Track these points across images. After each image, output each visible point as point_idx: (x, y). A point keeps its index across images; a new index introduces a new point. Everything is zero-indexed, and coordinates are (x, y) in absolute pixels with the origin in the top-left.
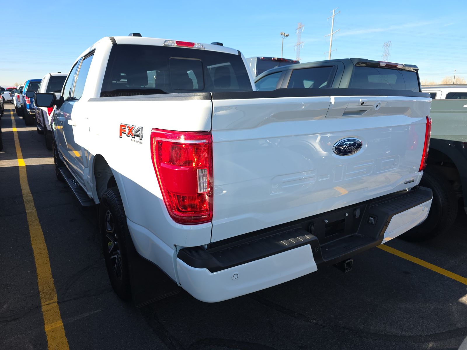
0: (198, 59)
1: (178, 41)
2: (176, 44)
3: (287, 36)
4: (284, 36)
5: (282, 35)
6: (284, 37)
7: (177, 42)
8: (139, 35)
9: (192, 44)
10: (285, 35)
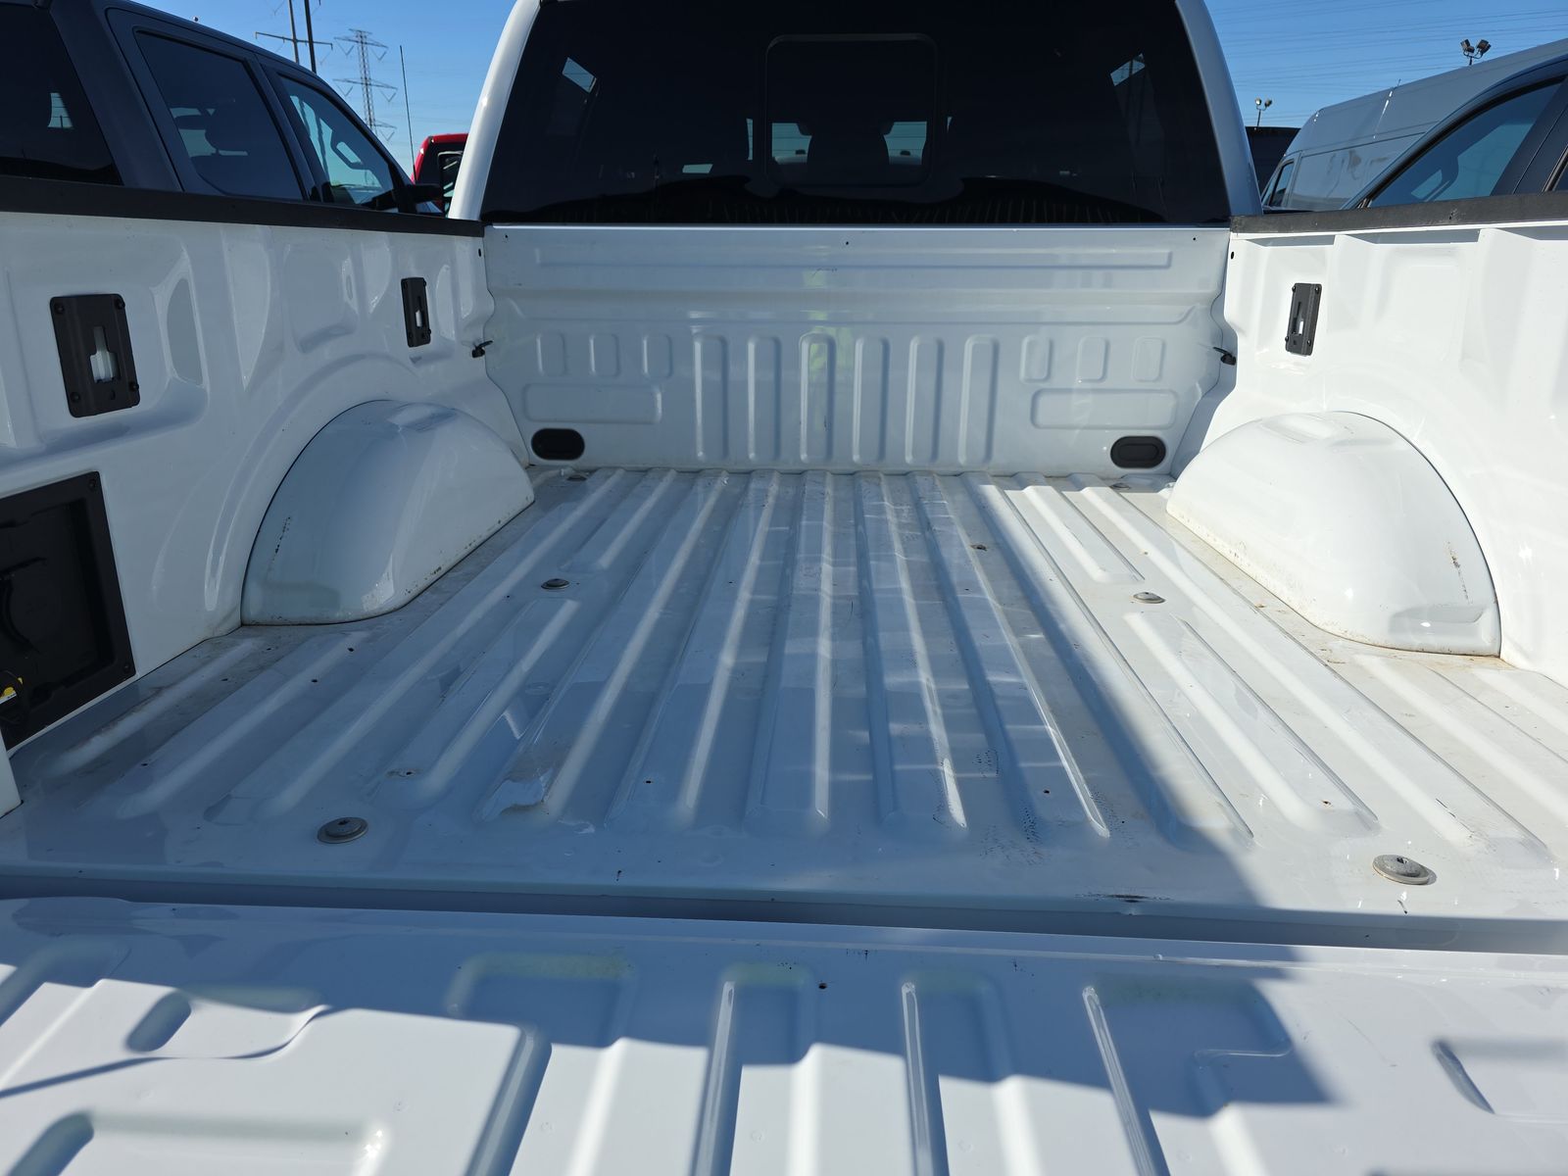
0: (912, 37)
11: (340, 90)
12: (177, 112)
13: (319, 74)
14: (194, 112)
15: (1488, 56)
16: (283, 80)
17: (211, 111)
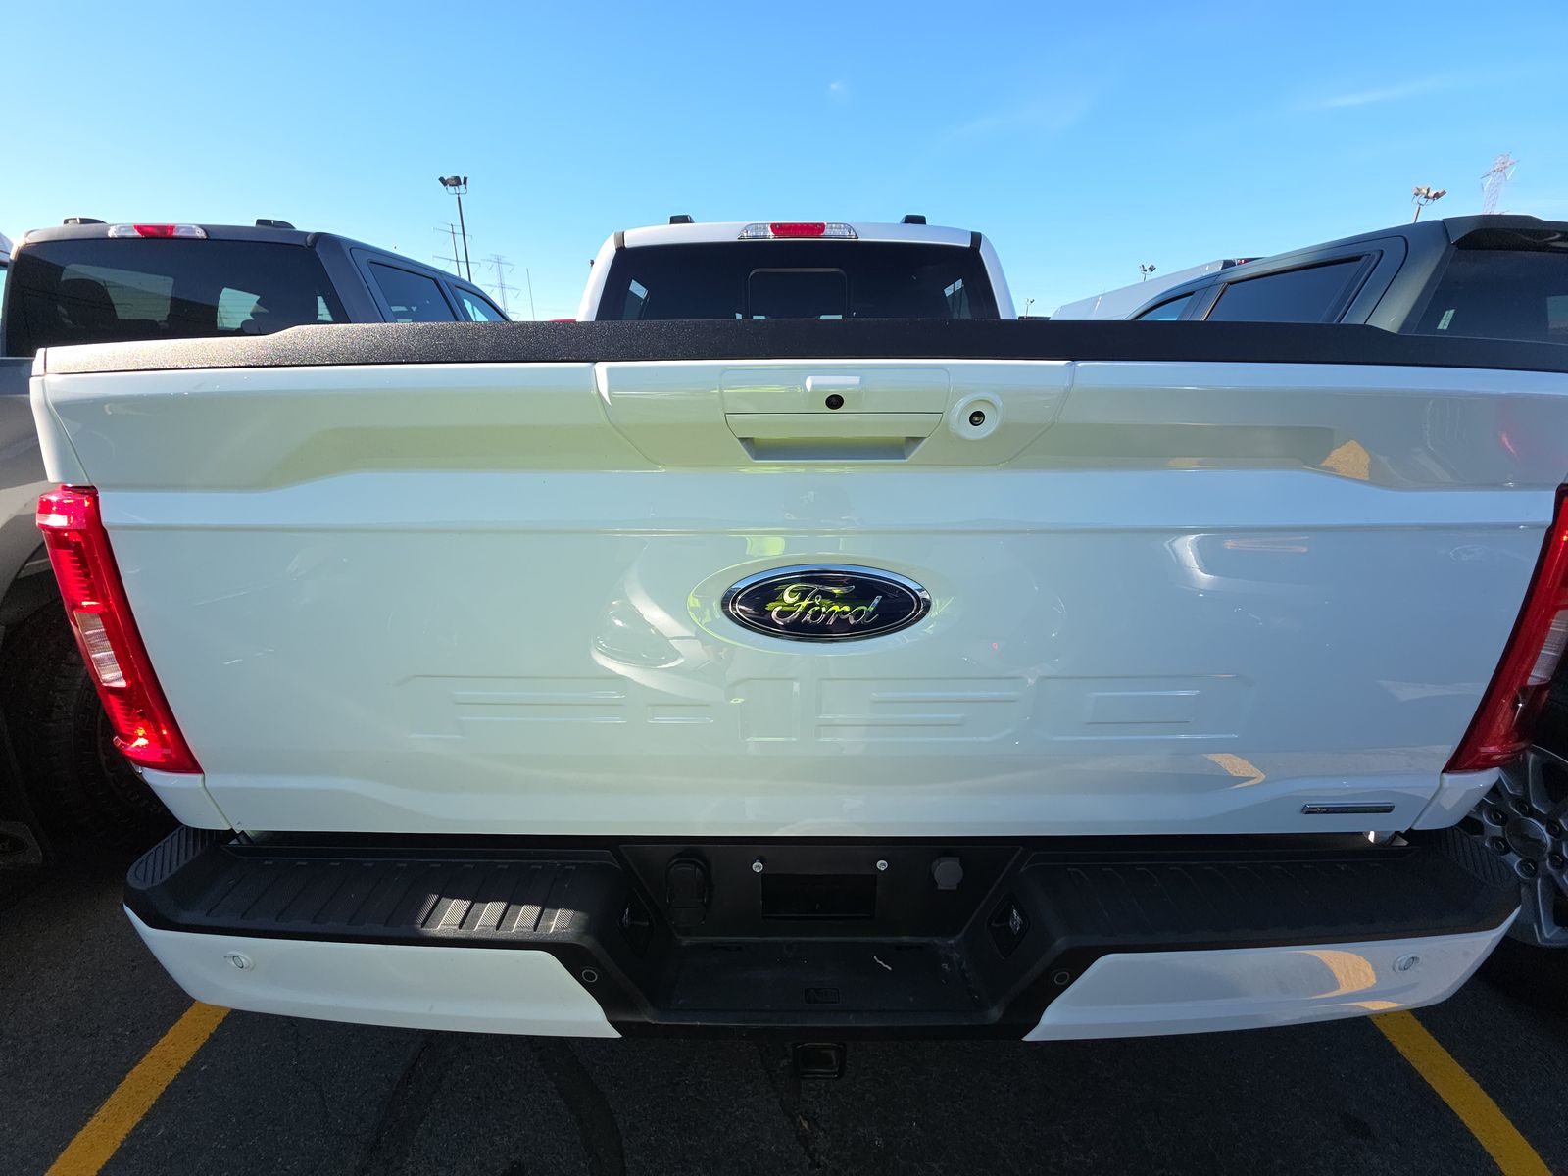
0: (833, 270)
1: (776, 225)
2: (771, 234)
3: (1437, 196)
4: (1427, 197)
5: (1417, 195)
6: (1423, 200)
7: (774, 227)
8: (684, 219)
9: (819, 228)
10: (1431, 194)
11: (487, 291)
12: (395, 308)
13: (474, 282)
14: (403, 308)
15: (1154, 275)
16: (459, 290)
17: (414, 308)
